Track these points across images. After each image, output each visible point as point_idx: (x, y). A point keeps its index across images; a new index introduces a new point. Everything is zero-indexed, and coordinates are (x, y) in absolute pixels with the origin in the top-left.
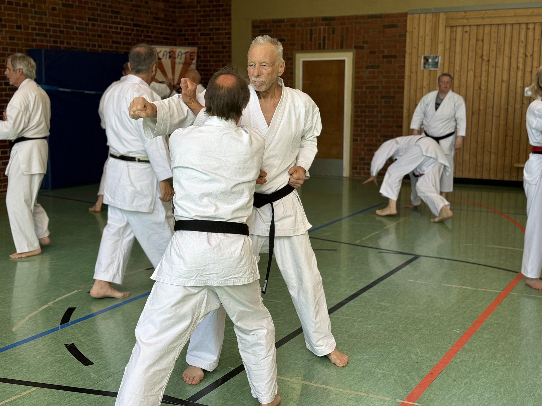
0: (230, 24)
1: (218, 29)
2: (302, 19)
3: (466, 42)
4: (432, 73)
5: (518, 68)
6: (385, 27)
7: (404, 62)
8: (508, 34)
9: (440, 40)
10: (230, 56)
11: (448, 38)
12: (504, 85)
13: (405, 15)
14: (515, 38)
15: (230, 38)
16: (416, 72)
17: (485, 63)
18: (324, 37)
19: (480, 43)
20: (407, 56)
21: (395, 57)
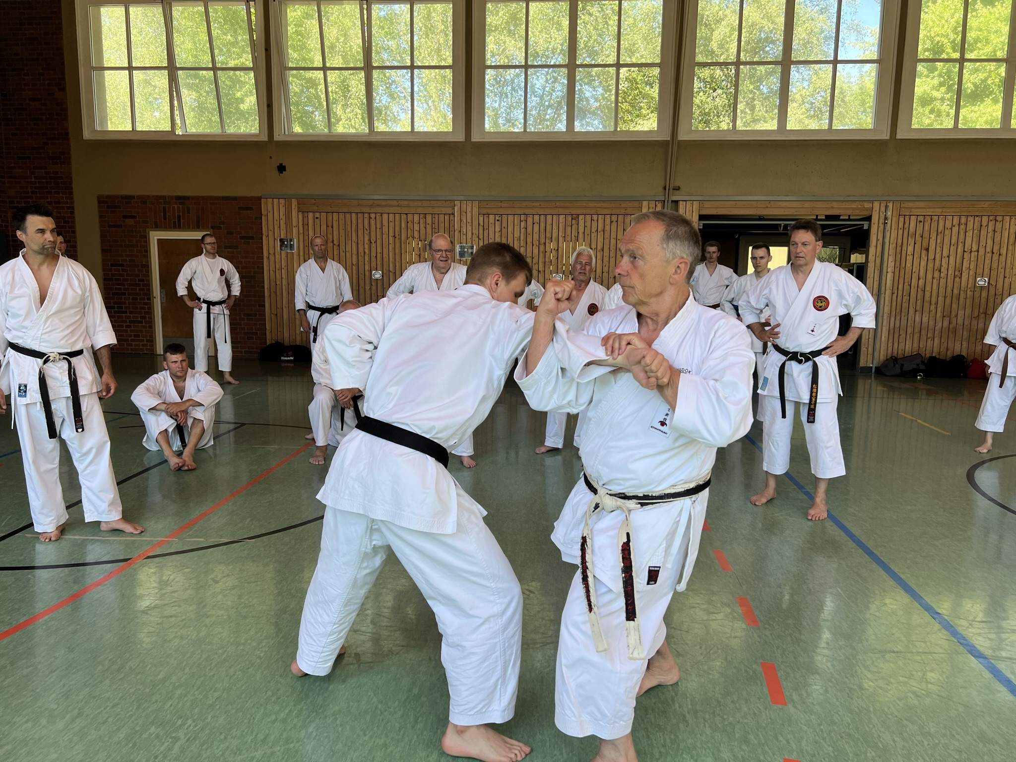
0: (72, 198)
1: (59, 203)
2: (154, 196)
3: (317, 227)
4: (289, 256)
5: (364, 252)
6: (240, 208)
7: (262, 243)
8: (354, 221)
9: (294, 224)
10: (74, 232)
11: (301, 223)
12: (354, 268)
13: (260, 198)
14: (360, 226)
15: (72, 213)
16: (275, 254)
17: (335, 247)
18: (179, 216)
19: (330, 229)
20: (264, 238)
21: (252, 238)
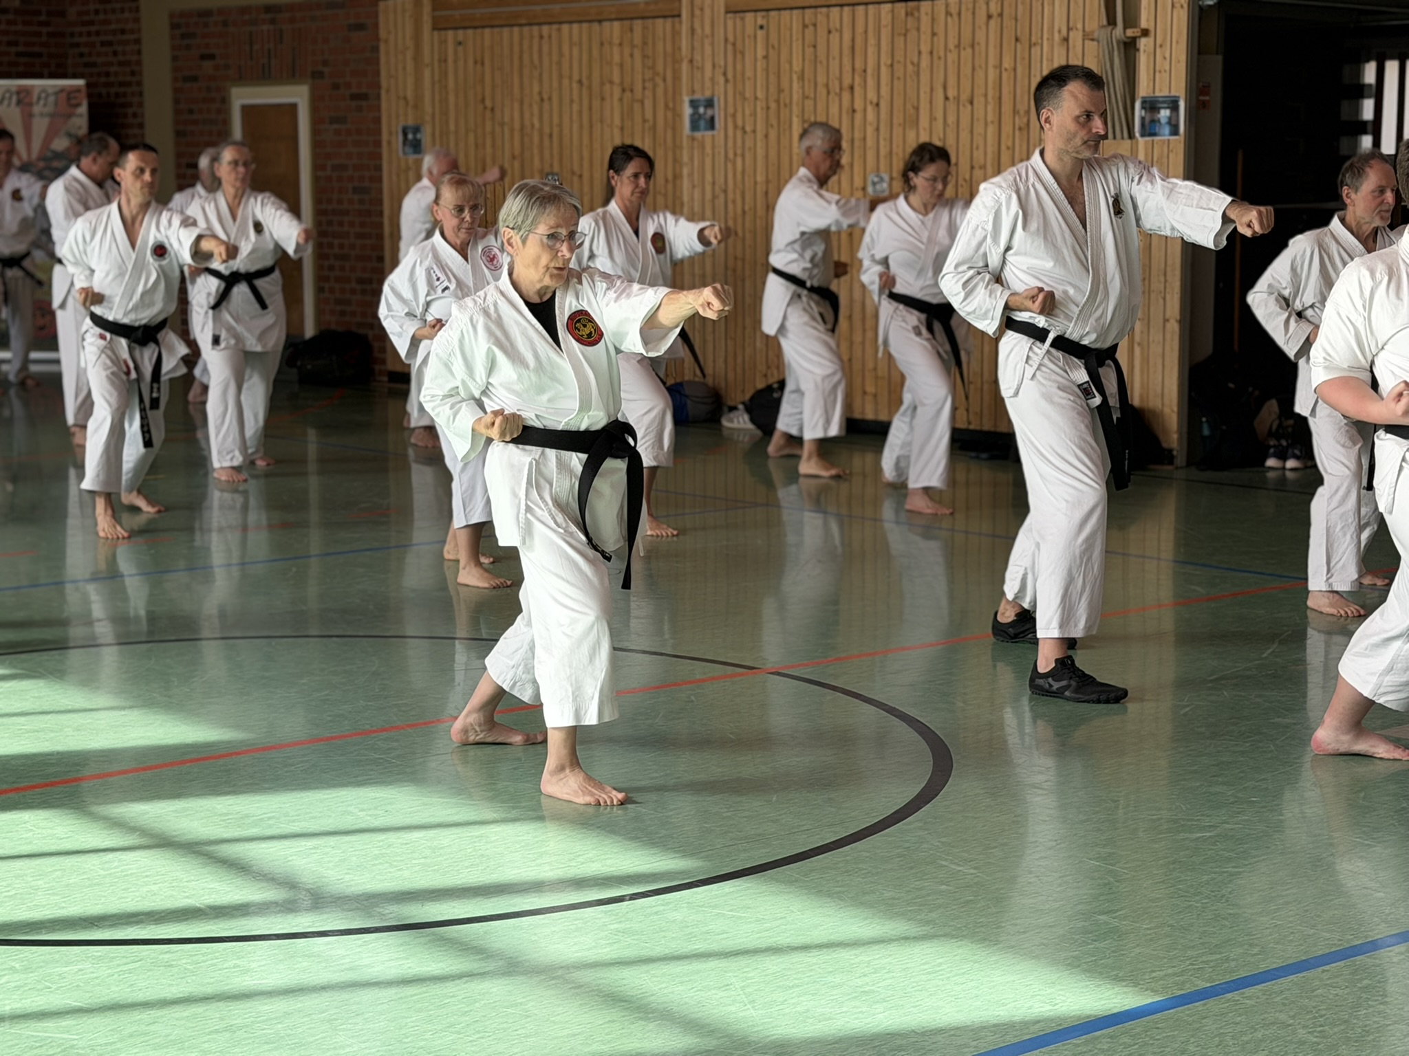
1: (123, 32)
2: (237, 8)
5: (533, 126)
6: (351, 28)
7: (378, 108)
9: (426, 60)
10: (141, 94)
11: (436, 57)
15: (139, 52)
17: (488, 114)
19: (479, 66)
20: (383, 93)
21: (364, 97)
